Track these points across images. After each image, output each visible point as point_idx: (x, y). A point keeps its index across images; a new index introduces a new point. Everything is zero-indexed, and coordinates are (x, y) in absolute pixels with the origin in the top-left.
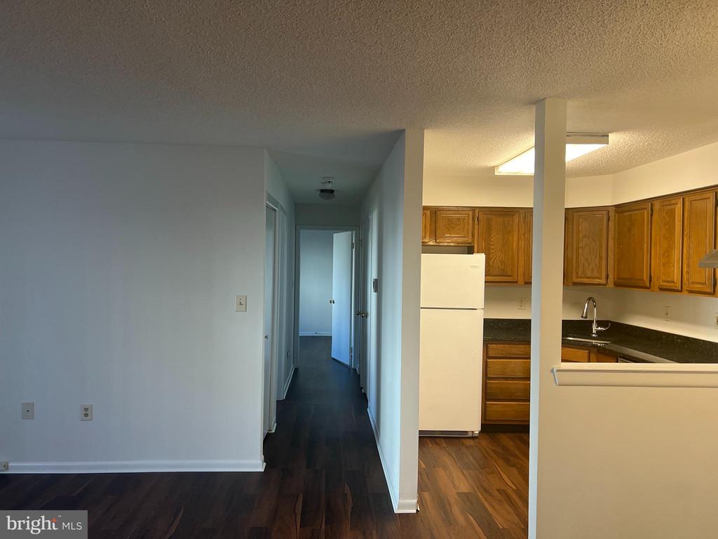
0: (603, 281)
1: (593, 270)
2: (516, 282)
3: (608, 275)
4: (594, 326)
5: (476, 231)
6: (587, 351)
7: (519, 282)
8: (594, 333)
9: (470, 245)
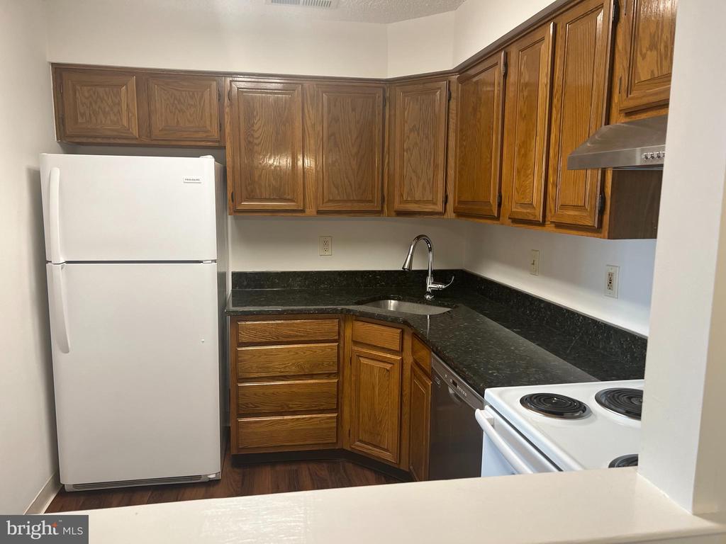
0: (439, 208)
1: (424, 188)
2: (303, 211)
3: (446, 197)
4: (429, 280)
5: (227, 119)
6: (399, 331)
7: (308, 211)
8: (429, 293)
9: (217, 144)
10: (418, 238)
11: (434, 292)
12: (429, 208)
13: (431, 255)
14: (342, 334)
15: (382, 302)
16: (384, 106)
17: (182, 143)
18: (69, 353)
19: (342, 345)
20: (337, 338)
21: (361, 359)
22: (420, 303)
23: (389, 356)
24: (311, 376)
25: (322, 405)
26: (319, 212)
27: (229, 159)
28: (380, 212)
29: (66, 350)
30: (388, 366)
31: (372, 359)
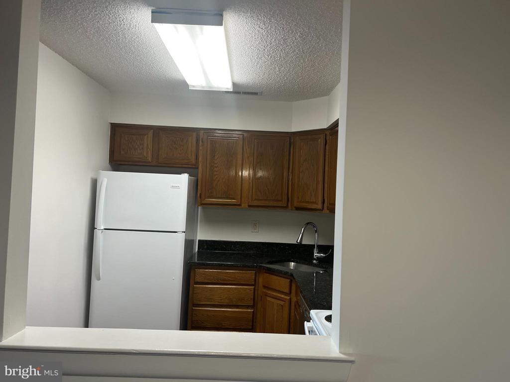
0: (319, 206)
1: (311, 195)
2: (240, 205)
3: (324, 200)
4: (315, 251)
5: (200, 153)
6: (289, 280)
7: (243, 205)
8: (315, 259)
9: (194, 166)
10: (308, 224)
11: (318, 259)
12: (314, 206)
13: (316, 235)
14: (257, 281)
15: (285, 263)
16: (290, 146)
17: (175, 166)
18: (101, 280)
19: (257, 288)
20: (253, 283)
21: (267, 297)
22: (309, 265)
23: (283, 296)
24: (237, 306)
25: (243, 326)
26: (249, 206)
27: (200, 175)
28: (287, 207)
29: (99, 279)
30: (282, 303)
31: (273, 298)
